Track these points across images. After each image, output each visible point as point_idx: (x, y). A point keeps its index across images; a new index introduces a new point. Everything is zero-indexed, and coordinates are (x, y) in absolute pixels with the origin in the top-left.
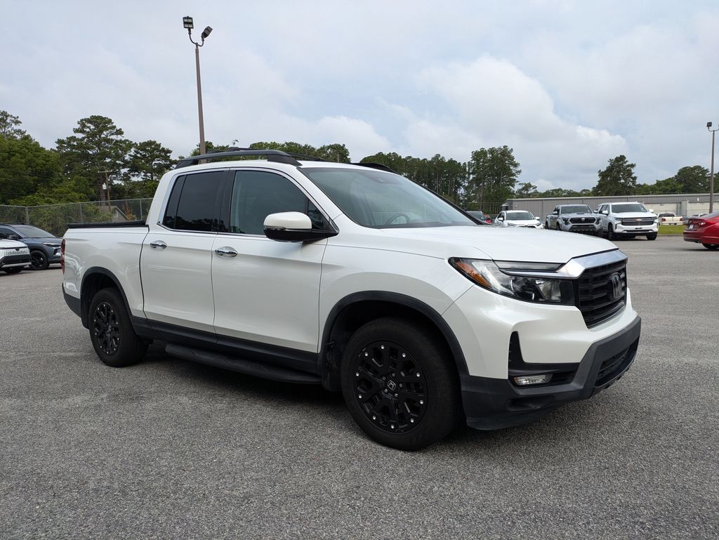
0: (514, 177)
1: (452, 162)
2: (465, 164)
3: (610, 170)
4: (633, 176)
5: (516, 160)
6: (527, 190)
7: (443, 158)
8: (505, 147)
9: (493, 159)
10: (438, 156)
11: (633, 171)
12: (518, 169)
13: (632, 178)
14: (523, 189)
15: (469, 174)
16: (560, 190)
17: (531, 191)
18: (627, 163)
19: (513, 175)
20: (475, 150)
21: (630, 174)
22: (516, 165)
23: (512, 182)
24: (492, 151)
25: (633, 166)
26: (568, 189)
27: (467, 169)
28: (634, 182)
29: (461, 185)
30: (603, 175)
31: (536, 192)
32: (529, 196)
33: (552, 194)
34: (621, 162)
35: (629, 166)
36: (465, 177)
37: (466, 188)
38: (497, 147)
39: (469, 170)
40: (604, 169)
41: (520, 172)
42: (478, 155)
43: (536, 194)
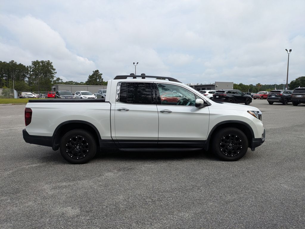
0: (54, 75)
1: (21, 65)
2: (28, 66)
3: (93, 75)
4: (102, 78)
5: (54, 67)
6: (58, 81)
7: (16, 62)
8: (48, 61)
9: (43, 66)
10: (13, 61)
11: (102, 76)
12: (55, 71)
13: (102, 79)
14: (56, 80)
15: (31, 72)
16: (72, 81)
17: (60, 81)
18: (100, 73)
19: (53, 74)
20: (33, 61)
21: (101, 77)
22: (54, 70)
23: (52, 77)
24: (42, 62)
25: (101, 74)
26: (76, 81)
27: (29, 69)
28: (102, 80)
29: (26, 76)
30: (91, 77)
31: (62, 82)
32: (59, 83)
33: (69, 83)
34: (97, 73)
35: (100, 74)
36: (28, 73)
37: (29, 78)
38: (44, 60)
39: (30, 69)
40: (91, 75)
41: (56, 73)
42: (35, 63)
43: (62, 83)
